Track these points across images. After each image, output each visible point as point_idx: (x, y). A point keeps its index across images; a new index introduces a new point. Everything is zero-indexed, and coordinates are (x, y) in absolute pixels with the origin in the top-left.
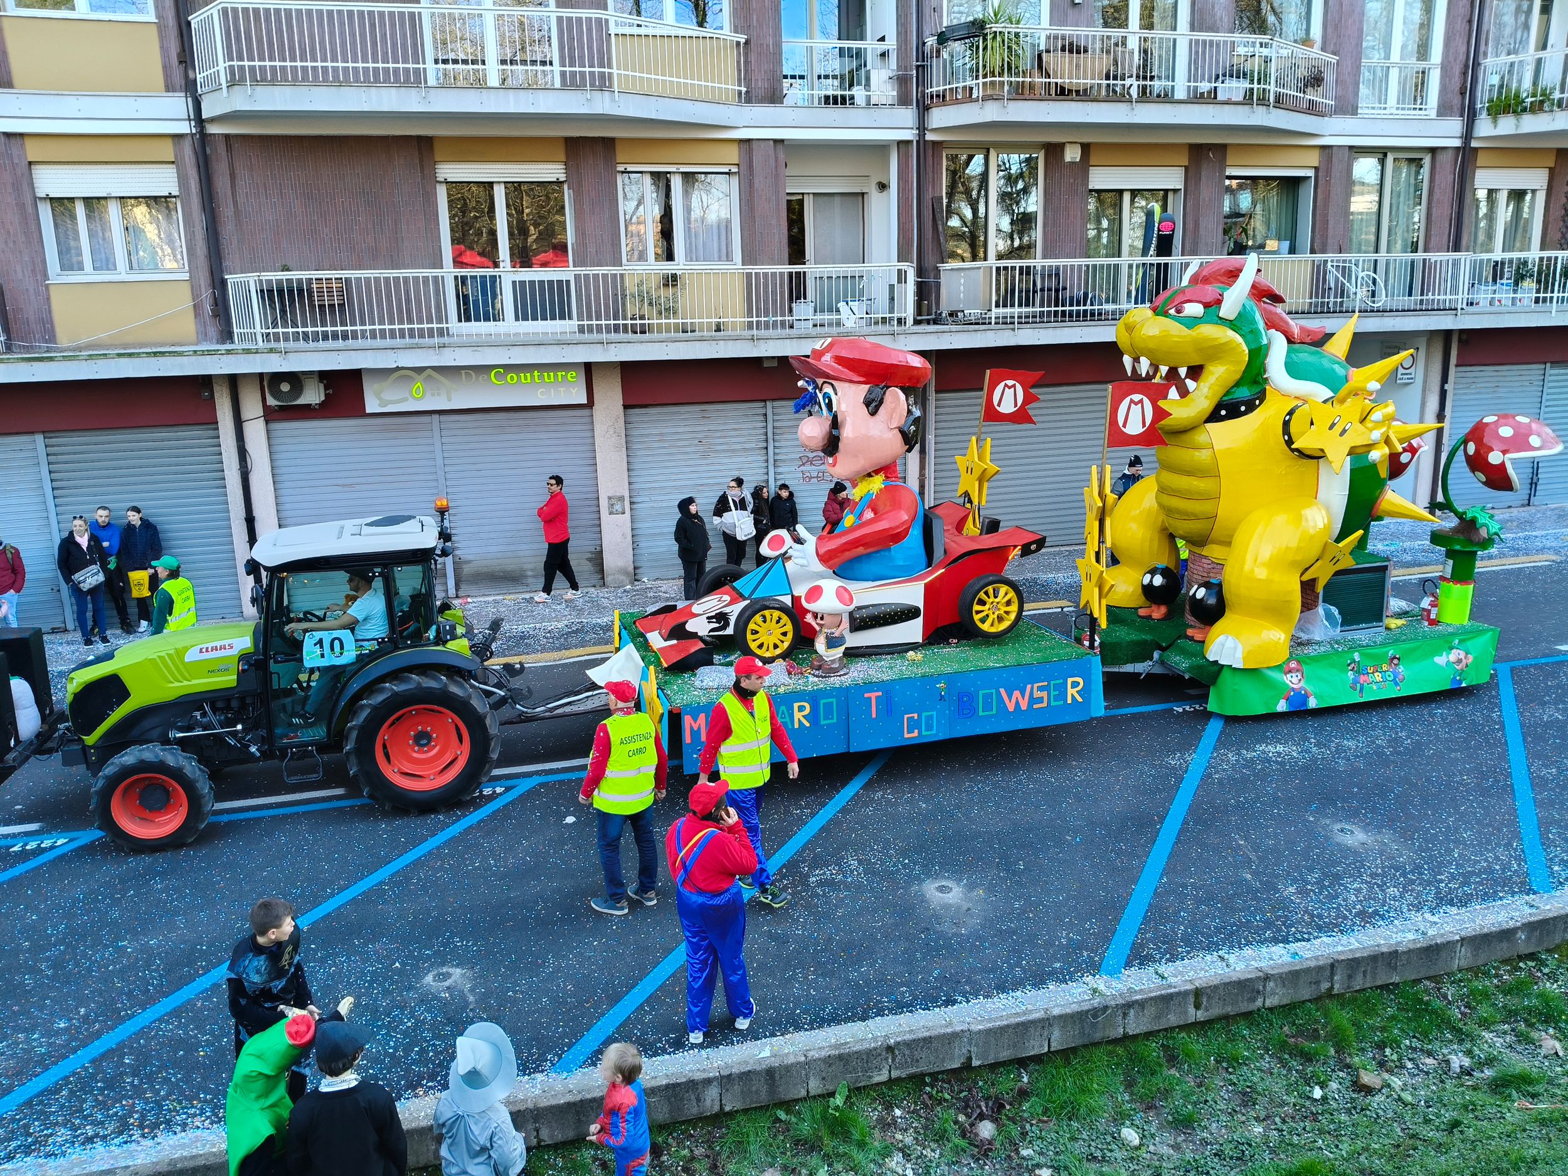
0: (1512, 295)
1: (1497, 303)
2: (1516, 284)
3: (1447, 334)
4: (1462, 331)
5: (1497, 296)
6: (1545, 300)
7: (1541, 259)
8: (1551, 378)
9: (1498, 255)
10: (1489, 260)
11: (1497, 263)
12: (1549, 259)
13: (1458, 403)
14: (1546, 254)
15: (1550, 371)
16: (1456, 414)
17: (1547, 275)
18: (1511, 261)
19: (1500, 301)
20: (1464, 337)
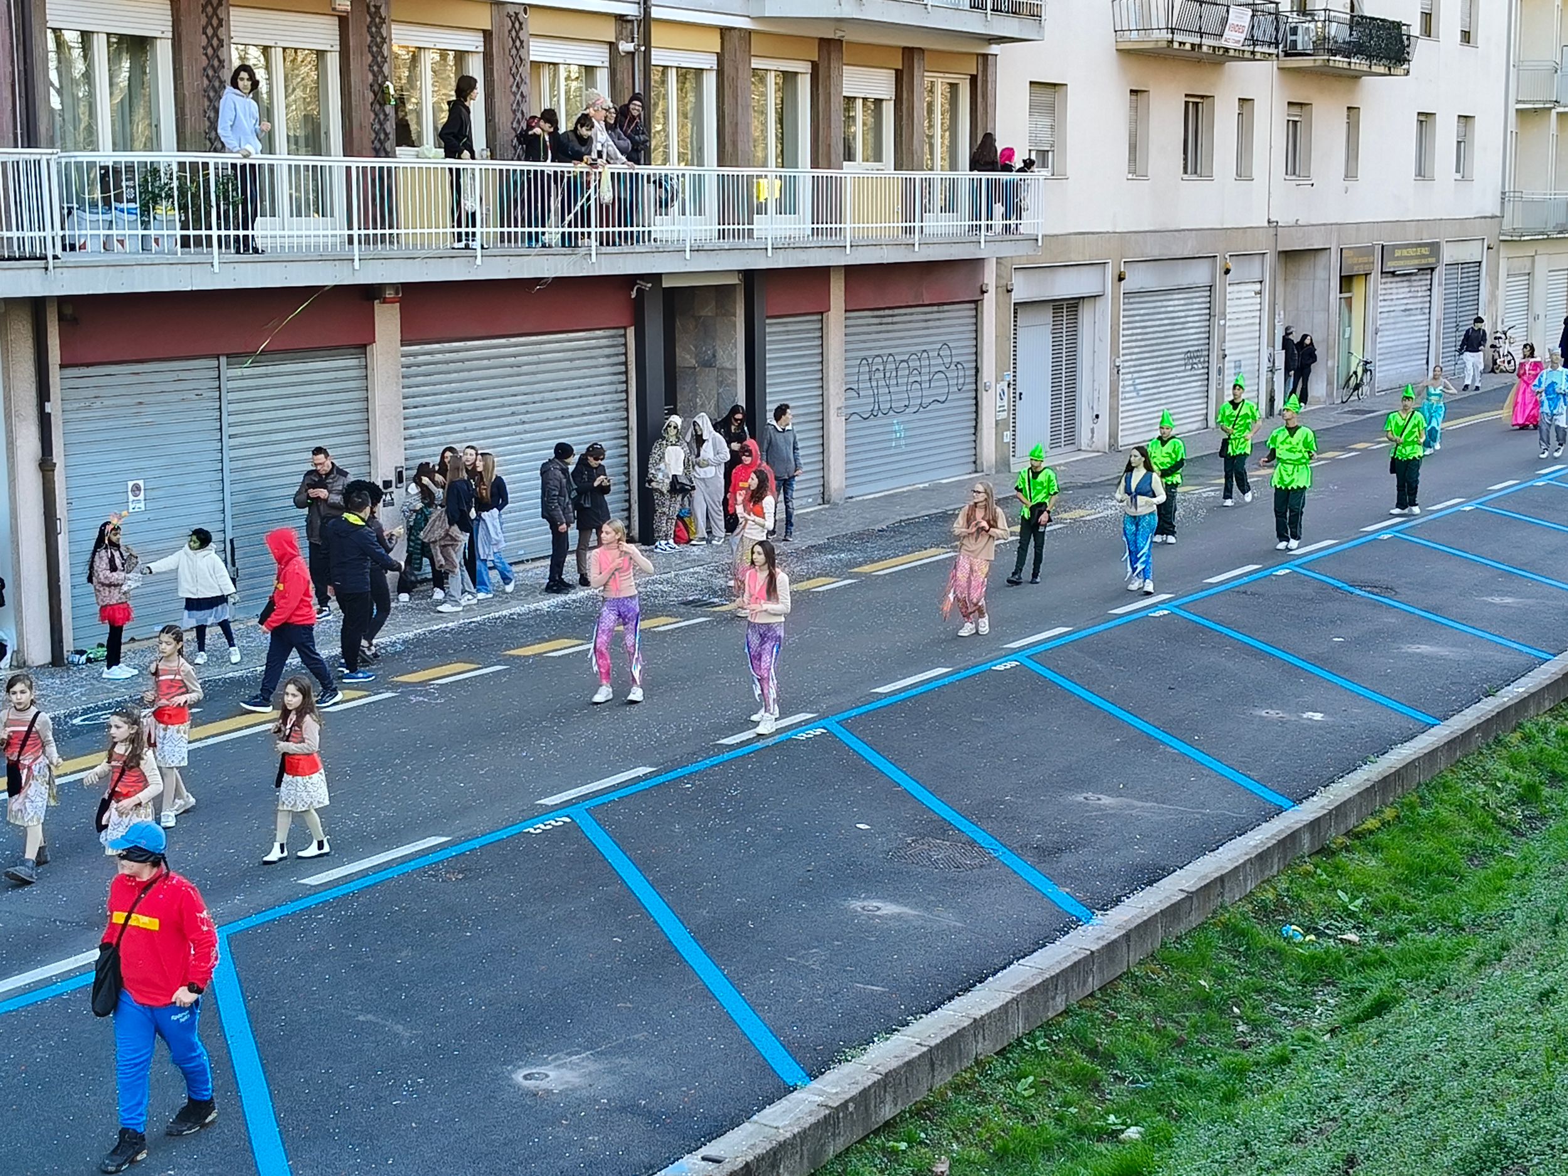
0: (141, 232)
1: (117, 246)
2: (145, 210)
3: (36, 306)
4: (62, 300)
5: (114, 232)
6: (198, 241)
7: (182, 165)
8: (230, 384)
9: (106, 155)
10: (91, 165)
11: (106, 168)
12: (194, 165)
13: (74, 439)
14: (189, 157)
15: (227, 372)
16: (73, 460)
17: (196, 196)
18: (130, 168)
19: (122, 242)
20: (68, 310)
